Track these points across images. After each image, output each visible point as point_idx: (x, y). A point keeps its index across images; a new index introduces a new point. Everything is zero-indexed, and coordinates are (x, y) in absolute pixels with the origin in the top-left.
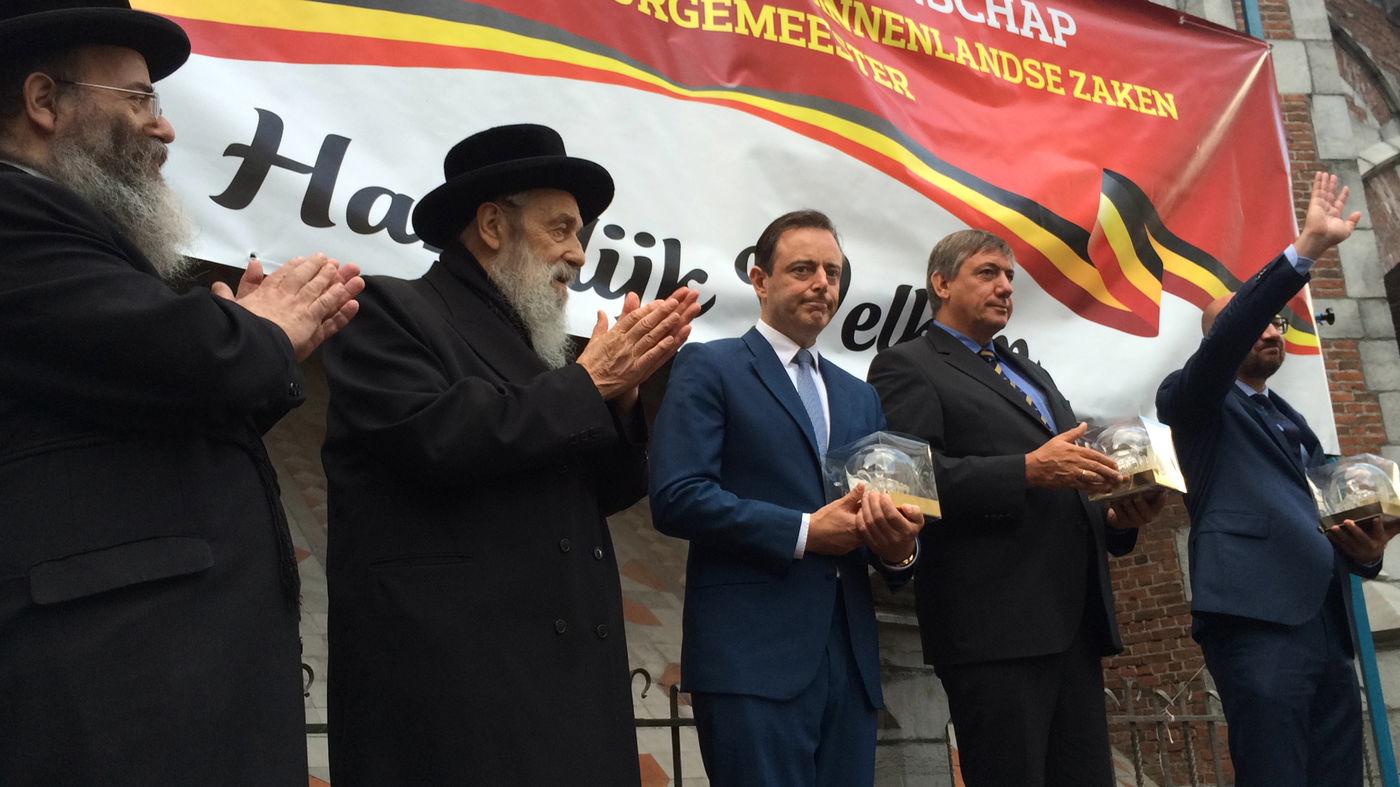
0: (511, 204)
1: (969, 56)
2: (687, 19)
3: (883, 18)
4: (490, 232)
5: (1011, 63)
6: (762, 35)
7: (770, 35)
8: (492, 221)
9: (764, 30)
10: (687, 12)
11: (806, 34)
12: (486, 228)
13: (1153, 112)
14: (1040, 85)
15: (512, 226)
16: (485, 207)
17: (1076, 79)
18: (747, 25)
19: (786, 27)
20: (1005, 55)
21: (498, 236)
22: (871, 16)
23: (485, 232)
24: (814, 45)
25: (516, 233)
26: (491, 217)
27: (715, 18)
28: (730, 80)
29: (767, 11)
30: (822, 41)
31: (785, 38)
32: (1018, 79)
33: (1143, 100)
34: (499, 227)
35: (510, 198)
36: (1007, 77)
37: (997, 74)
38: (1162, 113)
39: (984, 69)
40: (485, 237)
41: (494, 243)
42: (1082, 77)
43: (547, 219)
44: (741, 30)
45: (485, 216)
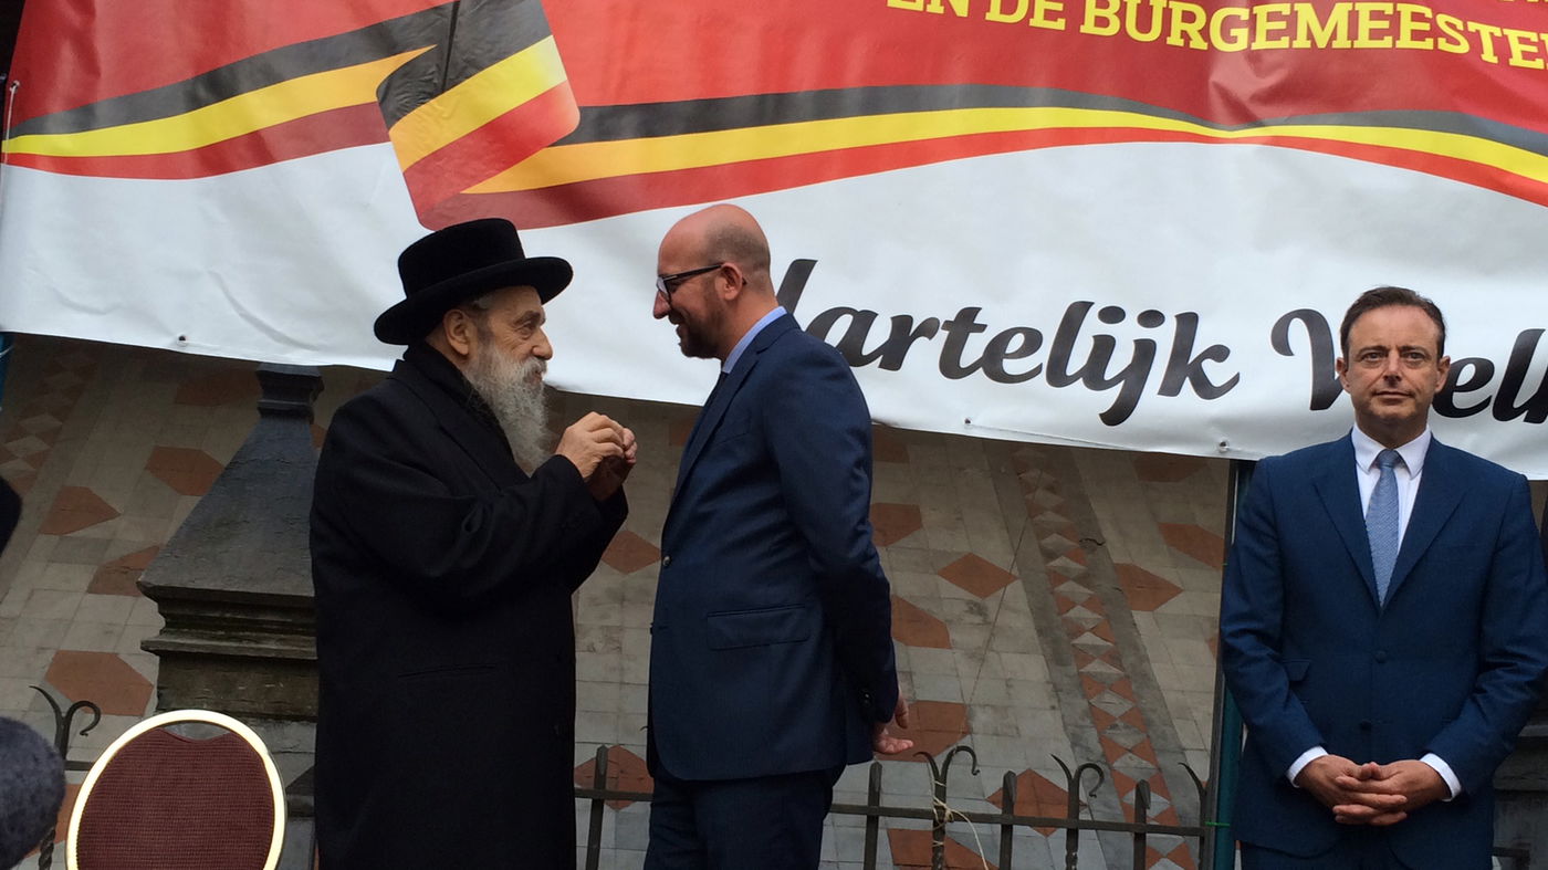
0: (476, 308)
2: (1234, 40)
4: (458, 338)
6: (1329, 44)
7: (1342, 42)
8: (458, 327)
9: (1334, 36)
10: (1234, 32)
11: (1395, 31)
12: (453, 335)
15: (479, 330)
16: (450, 315)
18: (1310, 36)
19: (1365, 25)
21: (467, 342)
23: (453, 339)
24: (1405, 42)
25: (485, 336)
26: (457, 324)
27: (1268, 32)
29: (1340, 13)
30: (1417, 35)
31: (1364, 42)
34: (467, 332)
35: (476, 302)
40: (454, 344)
41: (463, 349)
43: (513, 319)
44: (1302, 42)
45: (452, 323)
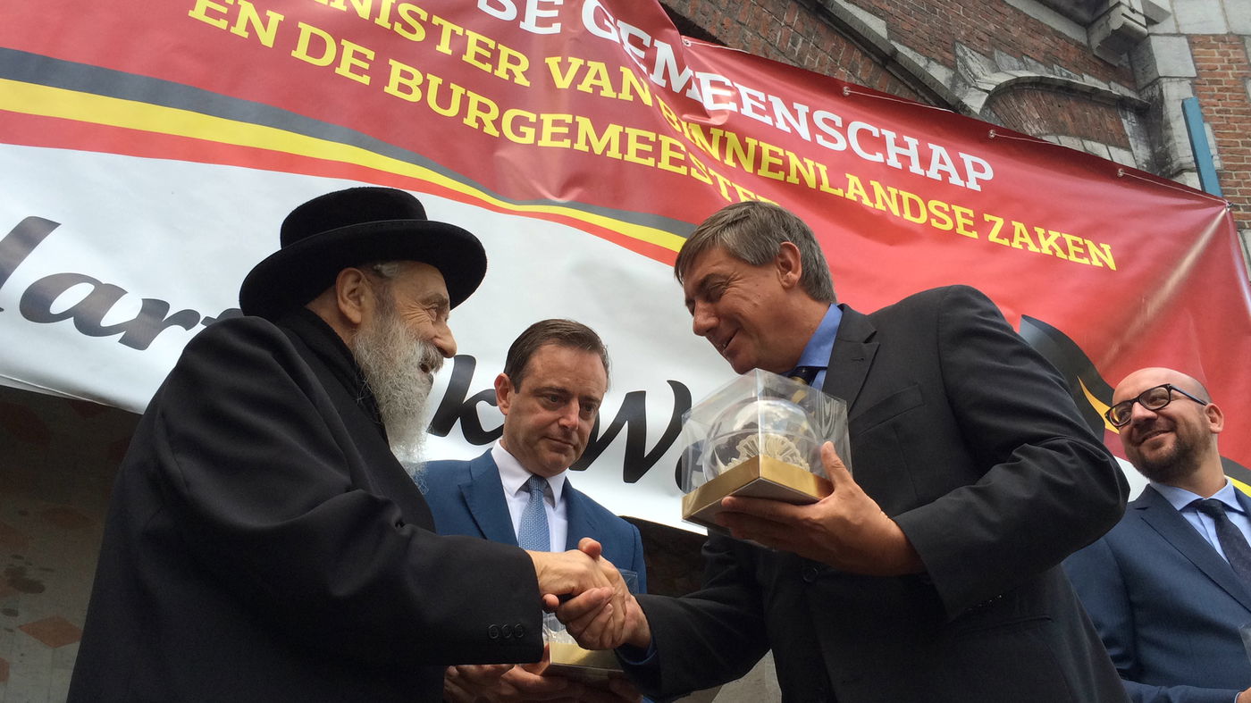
1: (862, 192)
2: (523, 135)
3: (758, 151)
4: (351, 302)
5: (913, 203)
6: (604, 153)
9: (608, 147)
10: (523, 129)
13: (1085, 261)
14: (949, 226)
15: (380, 298)
16: (347, 274)
17: (992, 223)
18: (588, 142)
19: (633, 146)
20: (906, 195)
21: (361, 309)
22: (745, 147)
23: (345, 302)
25: (384, 307)
26: (353, 286)
27: (552, 134)
28: (561, 195)
30: (674, 162)
32: (923, 219)
33: (1072, 248)
34: (364, 299)
35: (379, 266)
36: (908, 216)
37: (896, 212)
38: (1096, 263)
39: (880, 206)
40: (345, 307)
41: (355, 316)
42: (1000, 222)
44: (581, 146)
45: (347, 282)
